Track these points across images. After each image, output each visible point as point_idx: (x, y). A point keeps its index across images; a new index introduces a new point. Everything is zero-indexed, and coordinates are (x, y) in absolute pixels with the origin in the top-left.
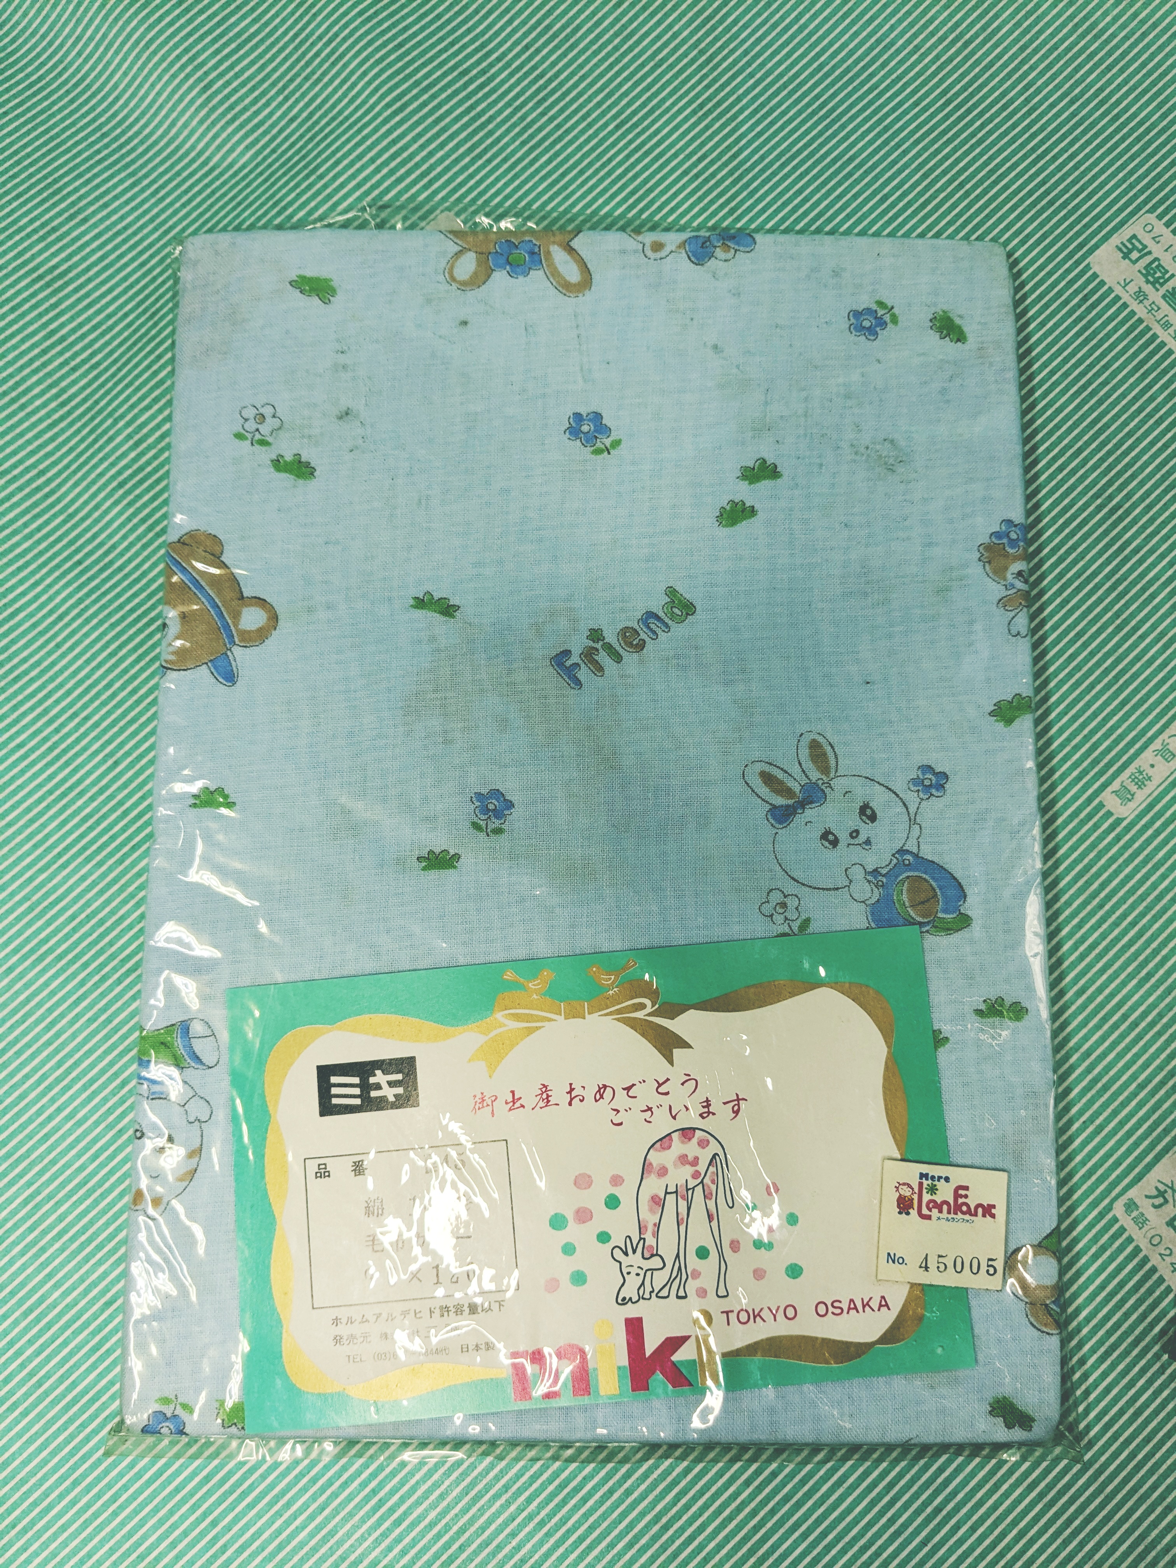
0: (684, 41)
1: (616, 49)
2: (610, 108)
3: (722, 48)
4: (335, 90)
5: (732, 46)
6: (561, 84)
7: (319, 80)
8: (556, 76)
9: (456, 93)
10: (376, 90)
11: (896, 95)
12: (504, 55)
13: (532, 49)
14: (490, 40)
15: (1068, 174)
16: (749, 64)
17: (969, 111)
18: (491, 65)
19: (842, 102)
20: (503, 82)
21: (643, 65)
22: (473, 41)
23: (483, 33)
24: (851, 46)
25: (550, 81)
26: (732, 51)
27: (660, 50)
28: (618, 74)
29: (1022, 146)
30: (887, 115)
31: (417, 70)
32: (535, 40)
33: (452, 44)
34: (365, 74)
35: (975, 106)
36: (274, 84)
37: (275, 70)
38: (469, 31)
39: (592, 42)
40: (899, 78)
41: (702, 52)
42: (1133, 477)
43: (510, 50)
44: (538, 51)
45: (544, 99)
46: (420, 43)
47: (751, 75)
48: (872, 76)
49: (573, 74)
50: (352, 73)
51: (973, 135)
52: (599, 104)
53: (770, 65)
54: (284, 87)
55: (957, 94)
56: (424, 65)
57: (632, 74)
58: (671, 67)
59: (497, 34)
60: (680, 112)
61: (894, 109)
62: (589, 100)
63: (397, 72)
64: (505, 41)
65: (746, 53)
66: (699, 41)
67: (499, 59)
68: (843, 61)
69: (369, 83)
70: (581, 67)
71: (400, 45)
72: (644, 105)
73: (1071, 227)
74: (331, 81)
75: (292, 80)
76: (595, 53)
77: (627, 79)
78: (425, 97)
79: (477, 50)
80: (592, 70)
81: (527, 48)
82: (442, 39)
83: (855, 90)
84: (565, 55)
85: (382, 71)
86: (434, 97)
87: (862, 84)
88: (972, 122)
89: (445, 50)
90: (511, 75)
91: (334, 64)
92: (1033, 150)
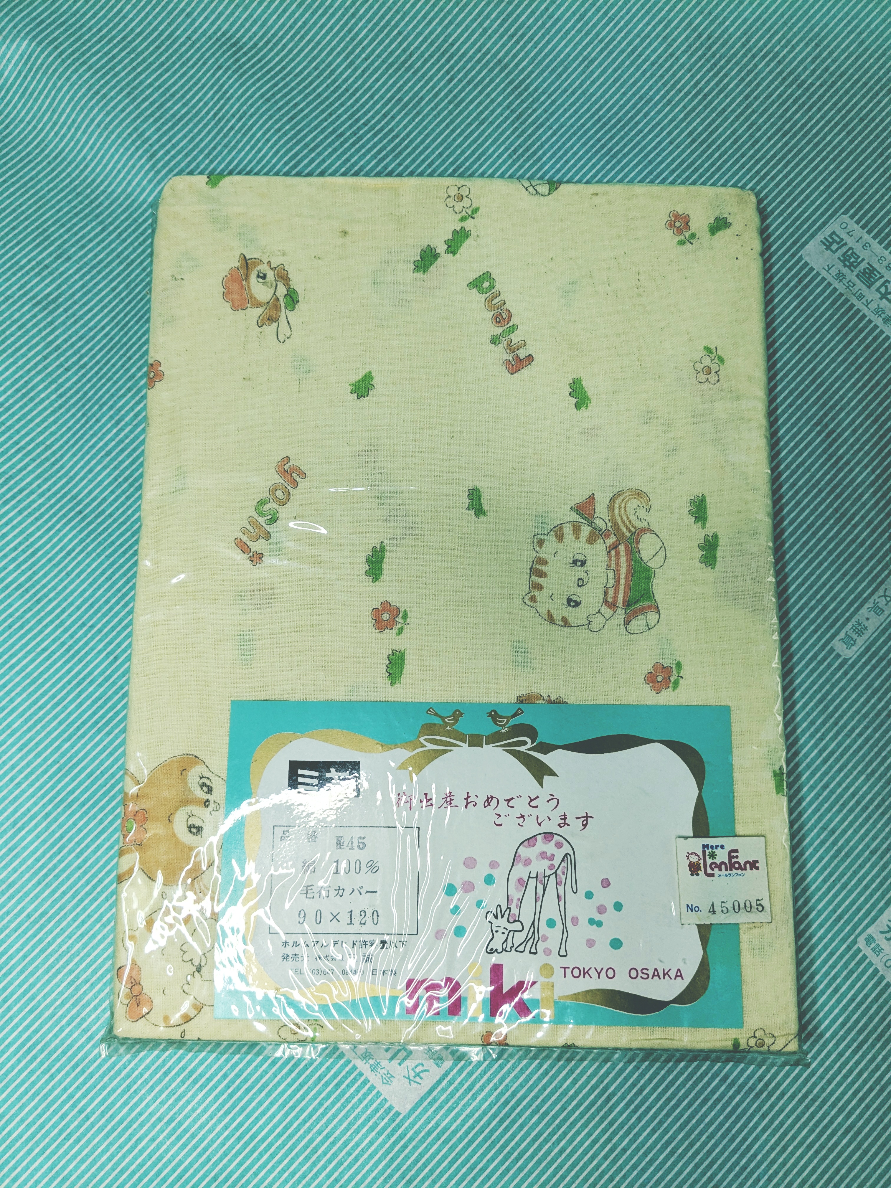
0: (500, 105)
1: (450, 113)
2: (448, 157)
3: (527, 108)
4: (247, 154)
5: (535, 106)
6: (412, 142)
7: (234, 147)
8: (408, 135)
9: (335, 150)
10: (277, 152)
11: (656, 136)
12: (368, 121)
13: (389, 117)
14: (358, 111)
15: (784, 189)
16: (547, 119)
17: (709, 147)
18: (359, 129)
19: (617, 143)
20: (369, 141)
21: (470, 124)
22: (345, 112)
23: (353, 105)
24: (622, 102)
25: (404, 139)
26: (535, 110)
27: (482, 113)
28: (453, 131)
29: (750, 170)
30: (650, 152)
31: (306, 136)
32: (391, 110)
33: (330, 115)
34: (268, 141)
35: (714, 142)
36: (201, 151)
37: (202, 140)
38: (342, 105)
39: (433, 109)
40: (658, 124)
41: (513, 112)
42: (842, 409)
43: (373, 117)
44: (393, 118)
45: (400, 153)
46: (307, 116)
47: (550, 128)
48: (637, 123)
49: (420, 133)
50: (258, 141)
51: (713, 164)
52: (440, 155)
53: (562, 120)
54: (209, 154)
55: (700, 134)
56: (311, 132)
57: (463, 131)
58: (491, 123)
59: (363, 106)
60: (499, 157)
61: (655, 148)
62: (433, 152)
63: (291, 139)
64: (368, 111)
65: (545, 111)
66: (511, 104)
67: (365, 124)
68: (616, 113)
69: (271, 148)
70: (425, 128)
71: (292, 118)
72: (473, 153)
73: (787, 228)
74: (243, 147)
75: (214, 148)
76: (435, 117)
77: (459, 135)
78: (313, 155)
79: (349, 118)
80: (433, 130)
81: (385, 116)
82: (323, 111)
83: (626, 134)
84: (413, 119)
85: (280, 138)
86: (319, 154)
87: (631, 130)
88: (712, 154)
89: (325, 119)
90: (375, 135)
91: (244, 135)
92: (758, 172)
